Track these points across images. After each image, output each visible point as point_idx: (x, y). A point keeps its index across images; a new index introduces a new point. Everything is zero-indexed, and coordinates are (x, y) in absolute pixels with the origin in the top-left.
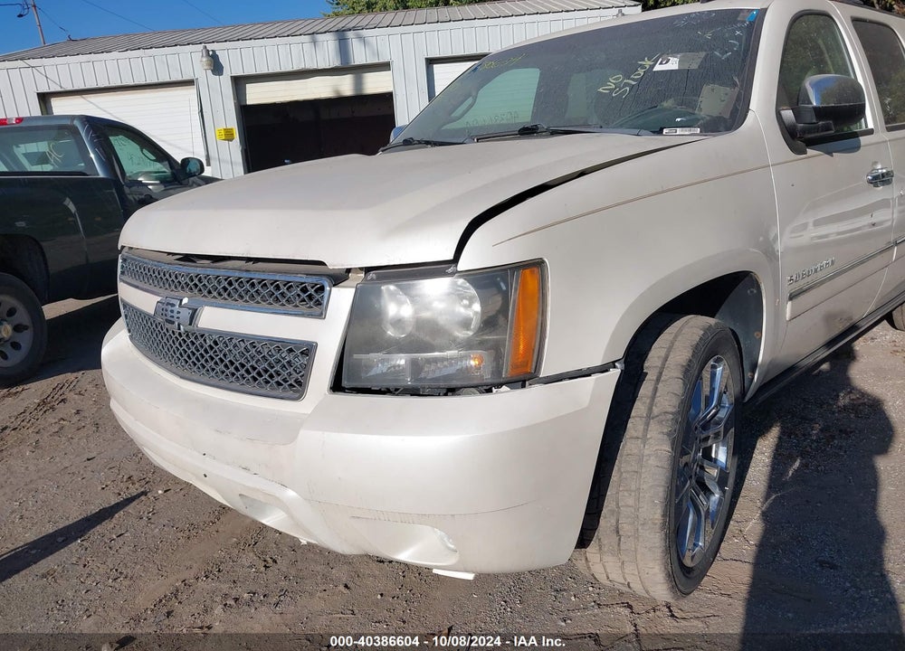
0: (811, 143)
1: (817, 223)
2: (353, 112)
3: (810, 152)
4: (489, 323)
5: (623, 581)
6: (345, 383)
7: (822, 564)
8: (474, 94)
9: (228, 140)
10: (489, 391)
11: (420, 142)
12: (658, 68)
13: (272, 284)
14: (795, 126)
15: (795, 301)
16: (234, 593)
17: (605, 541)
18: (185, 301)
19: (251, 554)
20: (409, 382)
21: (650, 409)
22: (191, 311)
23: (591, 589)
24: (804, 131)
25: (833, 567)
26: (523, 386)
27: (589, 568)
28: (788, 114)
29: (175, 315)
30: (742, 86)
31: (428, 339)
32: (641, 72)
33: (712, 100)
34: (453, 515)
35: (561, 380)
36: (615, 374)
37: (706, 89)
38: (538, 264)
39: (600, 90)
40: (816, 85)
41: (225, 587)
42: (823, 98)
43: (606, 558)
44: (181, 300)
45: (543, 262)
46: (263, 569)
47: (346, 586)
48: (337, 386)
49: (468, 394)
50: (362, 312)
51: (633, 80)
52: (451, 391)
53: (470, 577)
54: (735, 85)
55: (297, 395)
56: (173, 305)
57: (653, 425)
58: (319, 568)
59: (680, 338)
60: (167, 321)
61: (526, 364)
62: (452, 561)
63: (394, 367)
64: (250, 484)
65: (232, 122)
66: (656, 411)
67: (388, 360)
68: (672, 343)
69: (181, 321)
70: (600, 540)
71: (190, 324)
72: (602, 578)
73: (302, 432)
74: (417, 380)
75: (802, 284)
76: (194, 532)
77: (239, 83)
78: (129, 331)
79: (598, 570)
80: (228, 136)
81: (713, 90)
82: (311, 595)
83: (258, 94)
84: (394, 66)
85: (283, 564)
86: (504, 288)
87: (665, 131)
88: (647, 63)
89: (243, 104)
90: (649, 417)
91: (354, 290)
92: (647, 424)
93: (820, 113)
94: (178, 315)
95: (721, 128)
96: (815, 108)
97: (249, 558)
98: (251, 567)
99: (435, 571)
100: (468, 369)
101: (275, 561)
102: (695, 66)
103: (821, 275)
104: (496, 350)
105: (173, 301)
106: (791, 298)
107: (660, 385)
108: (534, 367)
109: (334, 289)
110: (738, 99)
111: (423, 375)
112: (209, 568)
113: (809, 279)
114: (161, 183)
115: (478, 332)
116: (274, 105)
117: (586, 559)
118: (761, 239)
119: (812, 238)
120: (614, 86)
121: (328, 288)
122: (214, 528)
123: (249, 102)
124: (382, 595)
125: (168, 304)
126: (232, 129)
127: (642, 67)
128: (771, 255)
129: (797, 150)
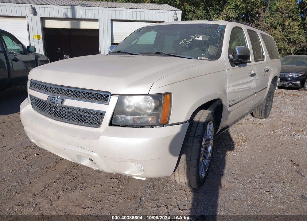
0: (236, 64)
1: (233, 86)
2: (83, 34)
3: (236, 66)
4: (156, 108)
5: (184, 182)
6: (113, 123)
7: (235, 179)
8: (138, 38)
9: (38, 39)
10: (153, 127)
11: (123, 52)
12: (196, 39)
13: (95, 94)
14: (233, 59)
15: (230, 107)
16: (65, 187)
17: (180, 170)
18: (59, 97)
19: (69, 176)
20: (132, 123)
21: (195, 135)
22: (62, 100)
23: (173, 186)
24: (235, 61)
25: (237, 180)
26: (164, 126)
27: (175, 178)
28: (231, 56)
29: (56, 101)
30: (220, 47)
31: (139, 112)
32: (192, 39)
33: (211, 50)
34: (144, 160)
35: (174, 125)
36: (188, 123)
37: (210, 47)
38: (170, 93)
39: (180, 43)
40: (238, 49)
41: (62, 186)
42: (240, 52)
43: (180, 175)
44: (58, 97)
45: (171, 93)
46: (73, 180)
47: (101, 185)
48: (110, 124)
49: (147, 128)
50: (120, 103)
51: (189, 41)
52: (142, 127)
53: (145, 179)
54: (218, 46)
55: (98, 126)
56: (55, 98)
57: (195, 139)
58: (91, 180)
59: (202, 116)
60: (52, 102)
61: (165, 120)
62: (141, 174)
63: (126, 119)
64: (82, 152)
65: (40, 33)
66: (196, 135)
67: (126, 117)
68: (200, 117)
69: (58, 103)
70: (179, 170)
71: (61, 104)
72: (178, 182)
73: (101, 136)
74: (135, 123)
75: (232, 103)
76: (48, 170)
77: (43, 19)
78: (32, 105)
79: (177, 179)
80: (38, 38)
81: (212, 47)
82: (90, 188)
83: (49, 24)
84: (100, 20)
85: (79, 179)
86: (160, 99)
87: (198, 58)
88: (194, 37)
89: (44, 27)
90: (194, 137)
91: (118, 97)
92: (194, 138)
93: (240, 57)
94: (57, 101)
95: (214, 58)
96: (238, 55)
97: (68, 177)
98: (69, 180)
99: (134, 177)
100: (148, 121)
101: (77, 178)
102: (207, 39)
103: (237, 101)
104: (157, 116)
105: (55, 97)
106: (229, 107)
107: (198, 128)
108: (167, 121)
109: (111, 96)
110: (218, 51)
111: (136, 122)
112: (56, 180)
113: (235, 101)
114: (20, 54)
115: (153, 111)
116: (56, 29)
117: (174, 176)
118: (223, 89)
119: (231, 90)
120: (184, 43)
121: (110, 96)
122: (54, 169)
123: (46, 27)
124: (112, 187)
125: (53, 97)
126: (40, 36)
127: (192, 38)
128: (225, 93)
129: (233, 66)
